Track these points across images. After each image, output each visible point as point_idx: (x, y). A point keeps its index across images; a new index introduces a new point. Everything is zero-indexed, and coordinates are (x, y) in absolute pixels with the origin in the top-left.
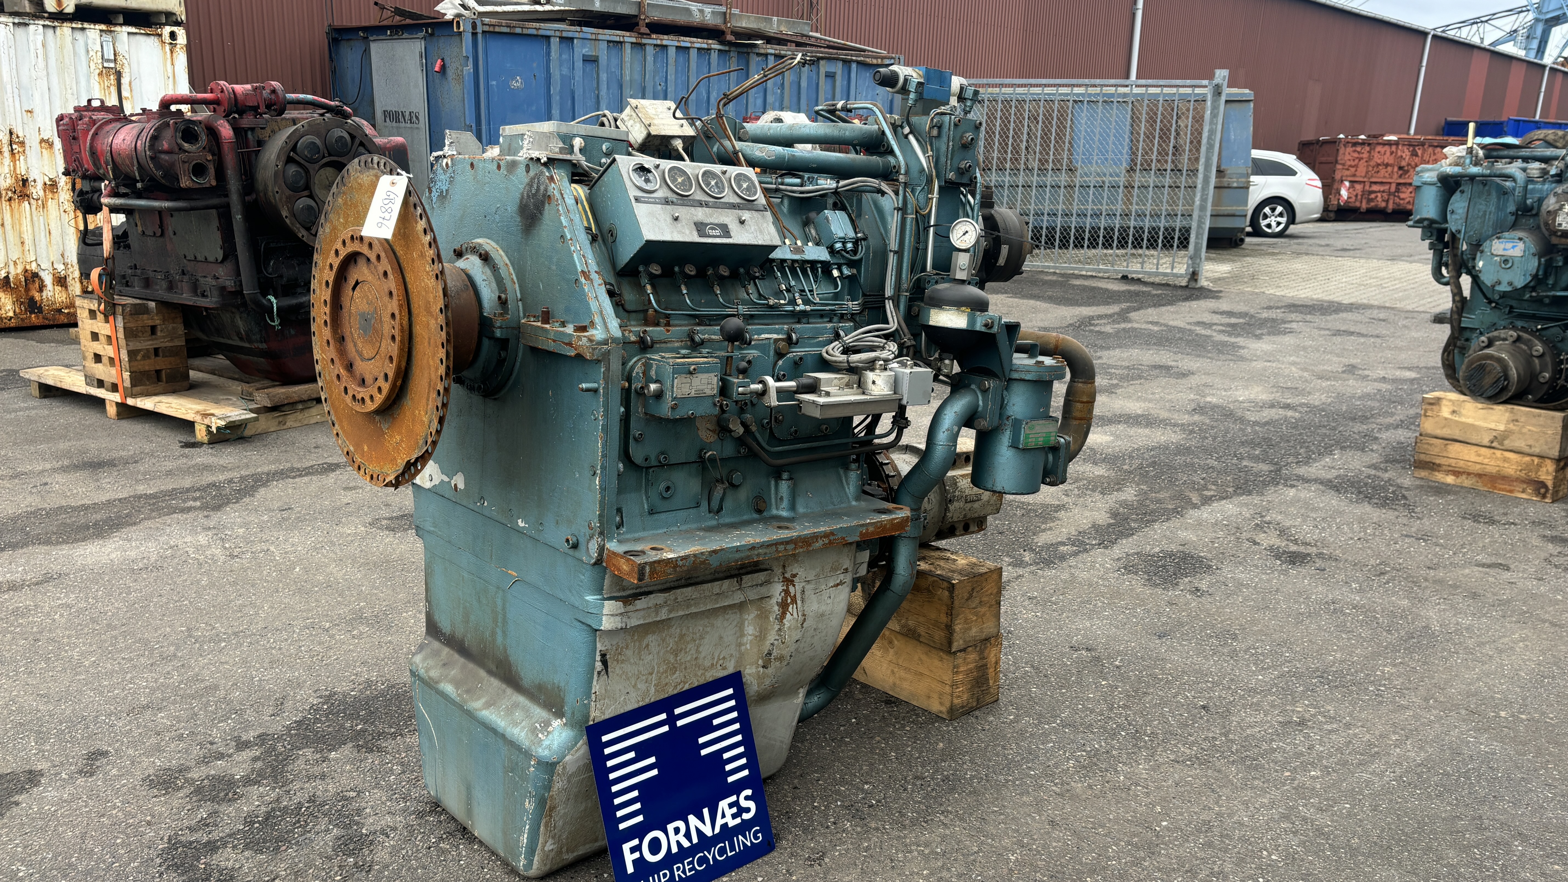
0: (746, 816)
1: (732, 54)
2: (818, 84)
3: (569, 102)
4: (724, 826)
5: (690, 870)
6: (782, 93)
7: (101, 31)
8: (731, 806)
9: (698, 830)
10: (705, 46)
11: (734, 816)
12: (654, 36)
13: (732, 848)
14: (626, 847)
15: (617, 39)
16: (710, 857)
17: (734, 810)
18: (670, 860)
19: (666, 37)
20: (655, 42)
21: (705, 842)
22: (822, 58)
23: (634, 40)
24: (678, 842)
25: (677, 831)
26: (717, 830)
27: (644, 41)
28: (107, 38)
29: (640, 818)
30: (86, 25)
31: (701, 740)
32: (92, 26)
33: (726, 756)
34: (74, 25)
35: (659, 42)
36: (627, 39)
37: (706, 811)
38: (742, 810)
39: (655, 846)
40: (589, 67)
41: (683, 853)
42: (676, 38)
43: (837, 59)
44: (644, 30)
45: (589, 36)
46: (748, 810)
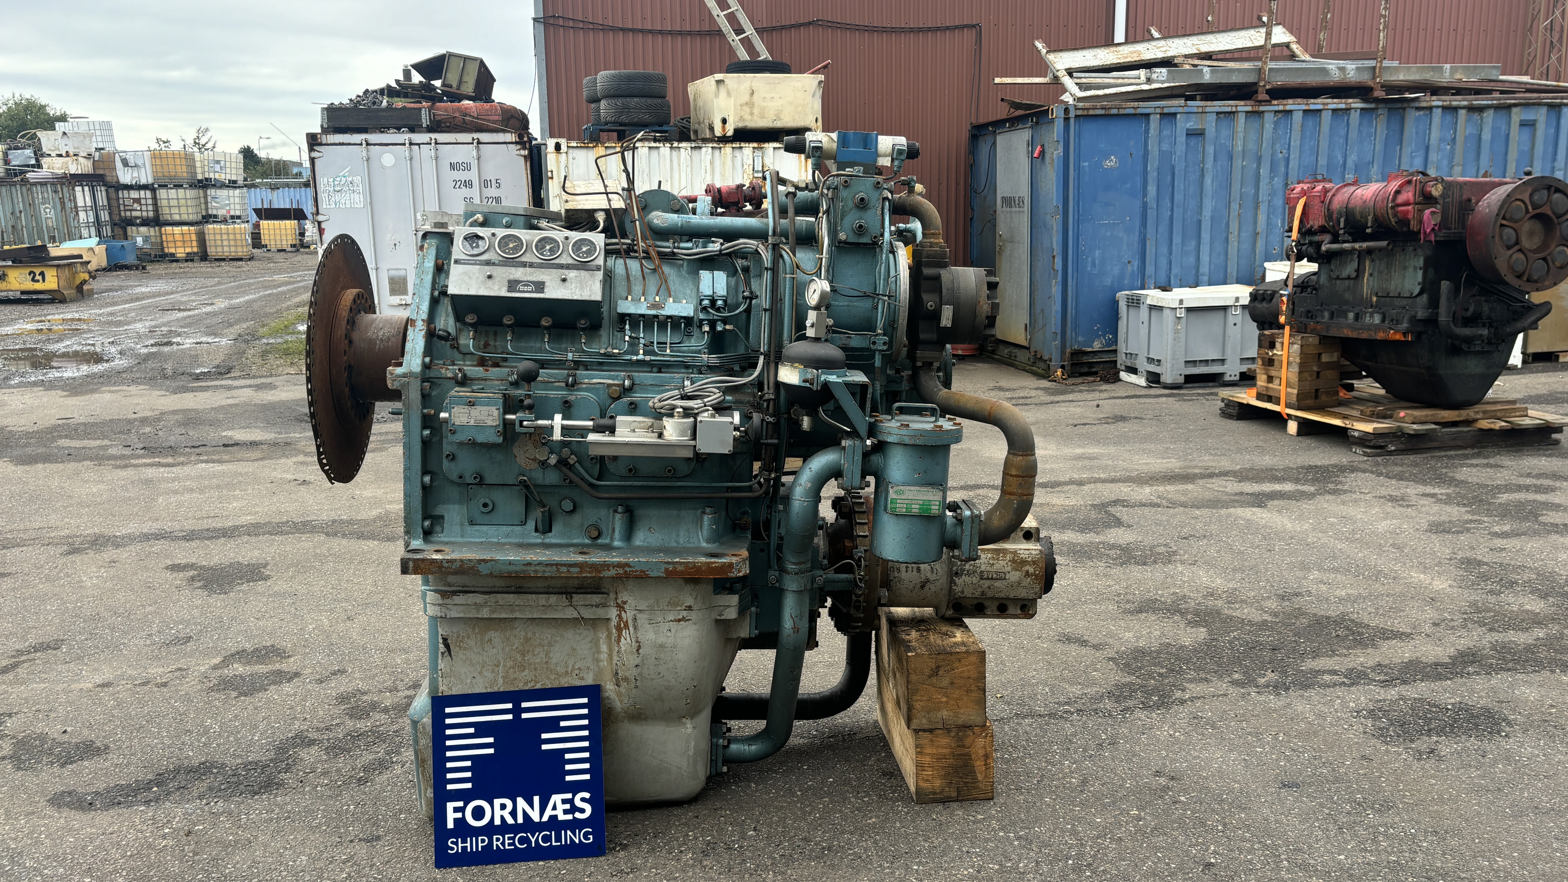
0: (578, 815)
1: (1380, 112)
2: (1508, 136)
3: (1169, 178)
4: (553, 818)
5: (509, 845)
6: (1452, 151)
7: (754, 148)
8: (564, 801)
9: (525, 812)
10: (1343, 106)
11: (566, 812)
12: (1275, 102)
13: (558, 839)
14: (450, 806)
15: (1229, 109)
16: (533, 840)
17: (568, 806)
18: (490, 829)
19: (1290, 101)
20: (1276, 108)
21: (529, 825)
22: (1515, 105)
23: (1249, 109)
24: (502, 817)
25: (503, 807)
26: (545, 818)
27: (1262, 108)
28: (758, 153)
29: (469, 785)
30: (743, 145)
31: (544, 736)
32: (747, 145)
33: (568, 756)
34: (734, 145)
35: (1281, 108)
36: (1239, 109)
37: (536, 799)
38: (574, 809)
39: (478, 813)
40: (1193, 141)
41: (504, 828)
42: (1305, 101)
43: (1539, 104)
44: (1263, 96)
45: (1195, 110)
46: (582, 811)
